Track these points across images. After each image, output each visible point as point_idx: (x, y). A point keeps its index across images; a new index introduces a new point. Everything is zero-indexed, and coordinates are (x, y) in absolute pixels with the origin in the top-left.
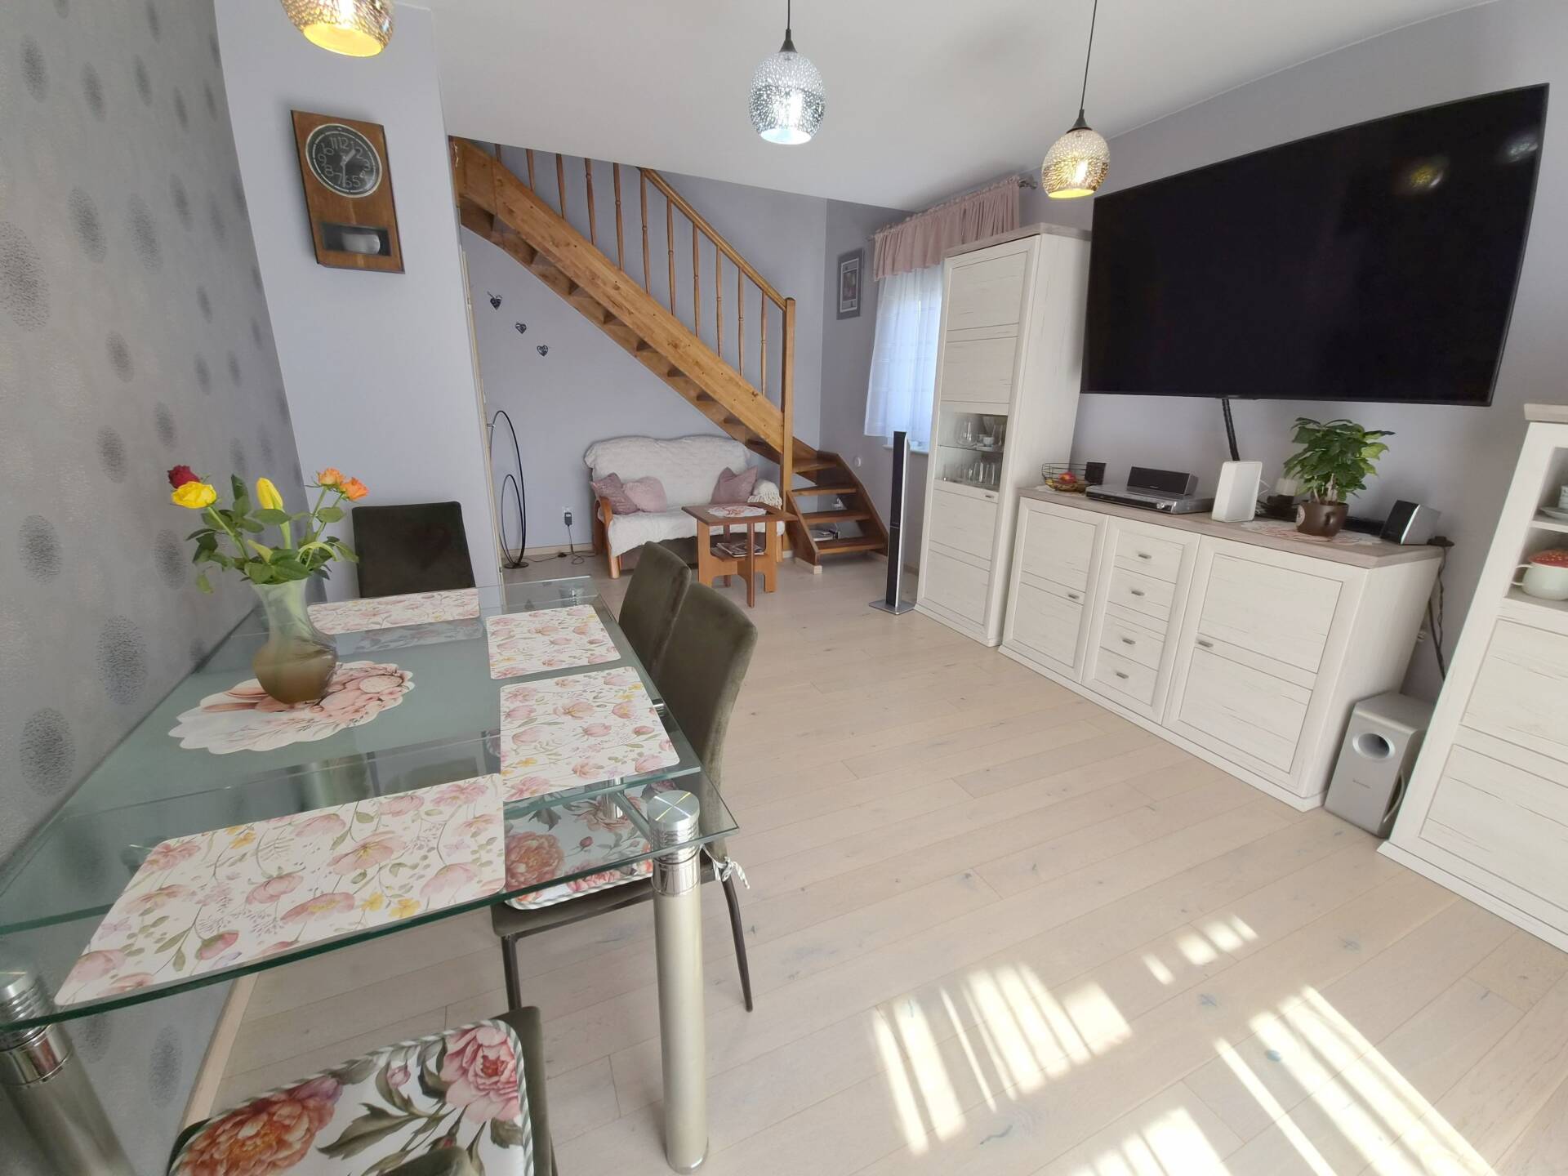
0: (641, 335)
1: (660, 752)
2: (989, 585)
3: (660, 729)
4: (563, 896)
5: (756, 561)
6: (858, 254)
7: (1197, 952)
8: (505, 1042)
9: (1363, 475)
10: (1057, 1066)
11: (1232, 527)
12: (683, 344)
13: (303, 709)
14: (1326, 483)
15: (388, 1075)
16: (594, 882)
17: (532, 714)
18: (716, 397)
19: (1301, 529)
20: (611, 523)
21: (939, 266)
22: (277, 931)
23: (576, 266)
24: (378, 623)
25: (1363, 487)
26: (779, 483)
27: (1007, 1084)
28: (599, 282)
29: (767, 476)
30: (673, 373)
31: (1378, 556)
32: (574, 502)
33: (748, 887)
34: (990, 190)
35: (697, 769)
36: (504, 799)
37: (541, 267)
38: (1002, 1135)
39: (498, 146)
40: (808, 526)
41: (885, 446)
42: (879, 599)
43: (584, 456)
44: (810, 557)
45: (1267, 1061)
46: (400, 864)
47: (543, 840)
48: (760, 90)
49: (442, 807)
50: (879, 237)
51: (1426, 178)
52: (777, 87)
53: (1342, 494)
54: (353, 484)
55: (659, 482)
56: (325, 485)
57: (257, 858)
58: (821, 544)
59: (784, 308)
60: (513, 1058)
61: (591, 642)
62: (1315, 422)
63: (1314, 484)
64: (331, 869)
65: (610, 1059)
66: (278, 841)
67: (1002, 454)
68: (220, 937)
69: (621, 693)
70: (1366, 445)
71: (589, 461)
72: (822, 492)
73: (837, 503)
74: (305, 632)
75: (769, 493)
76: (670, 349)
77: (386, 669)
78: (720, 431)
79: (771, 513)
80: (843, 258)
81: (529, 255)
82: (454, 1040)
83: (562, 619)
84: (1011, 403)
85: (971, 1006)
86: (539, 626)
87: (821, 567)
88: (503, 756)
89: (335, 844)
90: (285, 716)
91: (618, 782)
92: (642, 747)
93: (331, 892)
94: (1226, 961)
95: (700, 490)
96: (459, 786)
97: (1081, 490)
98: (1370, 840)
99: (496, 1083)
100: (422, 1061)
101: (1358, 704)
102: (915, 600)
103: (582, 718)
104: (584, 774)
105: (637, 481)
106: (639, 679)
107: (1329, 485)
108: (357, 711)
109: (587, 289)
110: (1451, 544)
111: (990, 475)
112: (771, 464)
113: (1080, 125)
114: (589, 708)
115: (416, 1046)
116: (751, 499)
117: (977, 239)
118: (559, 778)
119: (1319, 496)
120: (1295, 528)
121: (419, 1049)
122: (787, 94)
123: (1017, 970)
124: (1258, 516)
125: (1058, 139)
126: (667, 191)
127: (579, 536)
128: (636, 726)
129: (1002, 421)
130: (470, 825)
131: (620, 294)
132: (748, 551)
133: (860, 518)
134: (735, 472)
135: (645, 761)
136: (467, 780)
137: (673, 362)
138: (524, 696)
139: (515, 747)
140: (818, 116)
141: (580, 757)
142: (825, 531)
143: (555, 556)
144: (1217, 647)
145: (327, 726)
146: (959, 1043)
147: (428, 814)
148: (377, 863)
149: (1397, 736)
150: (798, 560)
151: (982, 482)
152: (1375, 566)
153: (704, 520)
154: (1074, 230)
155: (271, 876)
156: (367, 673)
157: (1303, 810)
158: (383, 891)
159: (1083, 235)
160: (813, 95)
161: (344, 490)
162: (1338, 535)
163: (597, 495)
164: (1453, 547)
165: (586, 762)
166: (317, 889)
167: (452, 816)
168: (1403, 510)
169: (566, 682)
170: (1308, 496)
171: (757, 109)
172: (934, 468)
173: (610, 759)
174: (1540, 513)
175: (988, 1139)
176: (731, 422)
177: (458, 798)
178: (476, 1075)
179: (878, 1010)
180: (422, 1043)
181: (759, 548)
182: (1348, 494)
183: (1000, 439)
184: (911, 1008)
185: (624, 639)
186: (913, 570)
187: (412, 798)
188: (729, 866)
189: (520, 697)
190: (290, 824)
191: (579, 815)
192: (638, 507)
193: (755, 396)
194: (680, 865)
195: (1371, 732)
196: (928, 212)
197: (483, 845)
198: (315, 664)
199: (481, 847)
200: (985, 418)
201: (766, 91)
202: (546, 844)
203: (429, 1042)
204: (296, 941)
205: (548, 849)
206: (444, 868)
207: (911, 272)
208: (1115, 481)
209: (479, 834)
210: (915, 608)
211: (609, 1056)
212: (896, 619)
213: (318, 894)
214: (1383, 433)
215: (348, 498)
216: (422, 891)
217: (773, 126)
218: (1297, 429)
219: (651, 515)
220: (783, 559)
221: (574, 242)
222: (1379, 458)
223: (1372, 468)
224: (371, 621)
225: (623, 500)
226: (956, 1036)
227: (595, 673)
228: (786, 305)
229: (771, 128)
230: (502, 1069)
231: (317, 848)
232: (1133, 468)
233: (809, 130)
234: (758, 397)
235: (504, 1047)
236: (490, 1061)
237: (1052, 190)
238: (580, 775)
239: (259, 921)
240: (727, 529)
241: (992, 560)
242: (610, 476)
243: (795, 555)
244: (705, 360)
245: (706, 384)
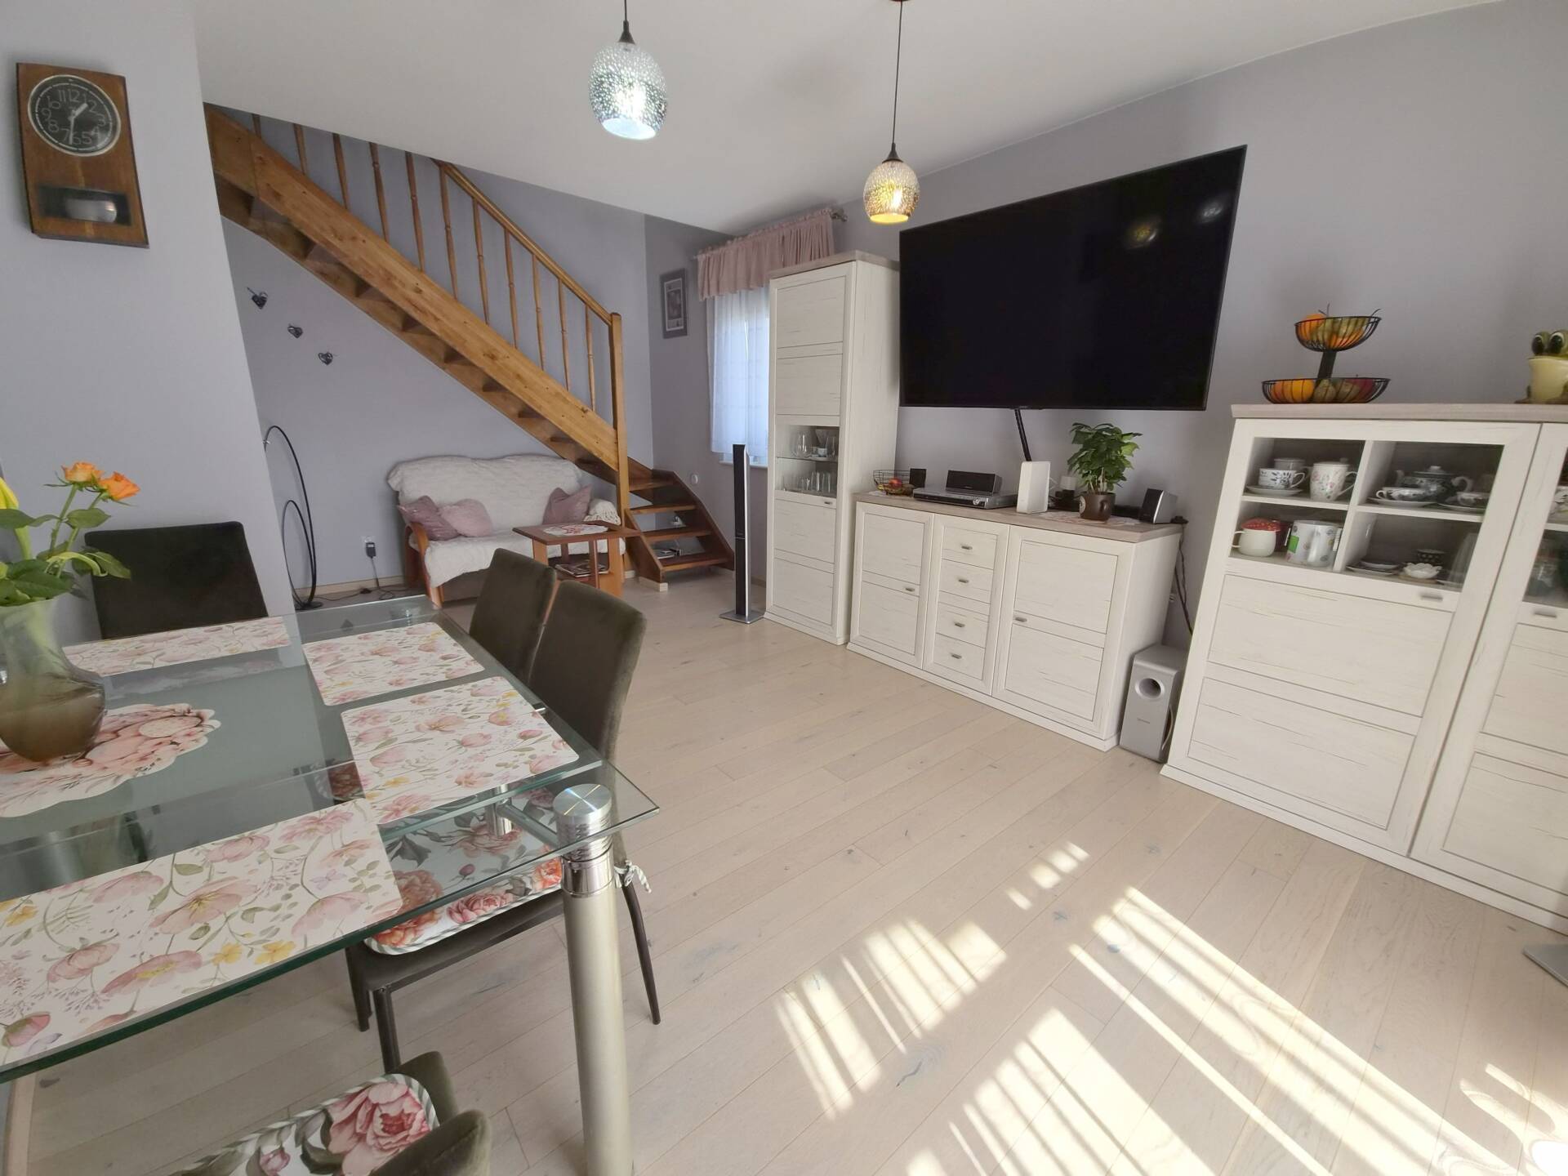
0: (451, 343)
1: (554, 752)
2: (834, 587)
3: (549, 730)
4: (448, 931)
5: (600, 581)
6: (680, 274)
7: (1046, 878)
8: (407, 1094)
9: (1123, 469)
10: (950, 999)
11: (1033, 515)
12: (501, 356)
13: (63, 764)
14: (1098, 476)
15: (261, 1162)
16: (484, 909)
17: (390, 735)
18: (542, 412)
19: (1085, 515)
20: (428, 550)
21: (763, 289)
22: (101, 1005)
23: (367, 264)
24: (149, 663)
25: (1124, 479)
26: (615, 501)
27: (912, 1026)
28: (396, 283)
29: (603, 496)
30: (490, 388)
31: (1141, 532)
32: (377, 529)
33: (650, 891)
34: (805, 219)
35: (598, 764)
36: (377, 822)
37: (318, 263)
38: (914, 1073)
39: (256, 118)
40: (652, 545)
41: (721, 462)
42: (728, 611)
43: (387, 478)
44: (655, 575)
45: (1110, 954)
46: (255, 909)
47: (412, 877)
48: (601, 77)
49: (296, 842)
50: (701, 258)
51: (1145, 234)
52: (620, 77)
53: (1110, 485)
54: (116, 480)
55: (482, 506)
56: (74, 483)
57: (48, 933)
58: (665, 562)
59: (610, 323)
60: (421, 1108)
61: (444, 658)
62: (1086, 426)
63: (1090, 478)
64: (157, 929)
65: (507, 1111)
66: (69, 911)
67: (837, 463)
68: (27, 1021)
69: (494, 702)
70: (1124, 444)
71: (394, 483)
72: (658, 510)
73: (676, 521)
74: (59, 670)
75: (605, 511)
76: (488, 361)
77: (173, 710)
78: (549, 451)
79: (612, 530)
80: (665, 278)
81: (303, 247)
82: (338, 1109)
83: (402, 638)
84: (841, 415)
85: (871, 965)
86: (374, 648)
87: (666, 584)
88: (364, 780)
89: (153, 904)
90: (38, 776)
91: (504, 789)
92: (533, 749)
93: (165, 953)
94: (1068, 880)
95: (531, 512)
96: (312, 818)
97: (908, 493)
98: (1153, 766)
99: (405, 1138)
100: (301, 1140)
101: (1136, 656)
102: (764, 609)
103: (453, 731)
104: (470, 784)
105: (455, 505)
106: (512, 687)
107: (1100, 479)
108: (143, 759)
109: (382, 290)
110: (1186, 522)
111: (826, 485)
112: (605, 484)
113: (893, 157)
114: (458, 721)
115: (290, 1126)
116: (587, 519)
117: (796, 263)
118: (440, 791)
119: (1094, 488)
120: (1079, 516)
121: (294, 1128)
122: (630, 84)
123: (905, 925)
124: (1050, 508)
125: (876, 167)
126: (473, 192)
127: (386, 568)
128: (521, 731)
129: (835, 431)
130: (339, 854)
131: (422, 298)
132: (592, 572)
133: (700, 534)
134: (566, 492)
135: (540, 762)
136: (323, 810)
137: (491, 374)
138: (375, 718)
139: (377, 769)
140: (661, 116)
141: (462, 768)
142: (665, 549)
143: (355, 593)
144: (1030, 621)
145: (105, 778)
146: (866, 1003)
147: (278, 852)
148: (220, 913)
149: (1164, 676)
150: (641, 579)
151: (820, 491)
152: (1140, 541)
153: (540, 540)
154: (884, 260)
155: (74, 949)
156: (147, 718)
157: (1105, 750)
158: (239, 941)
159: (892, 265)
160: (657, 90)
161: (105, 487)
162: (1110, 519)
163: (406, 521)
164: (1188, 524)
165: (469, 772)
166: (142, 954)
167: (312, 849)
168: (1152, 495)
169: (424, 699)
170: (1085, 488)
171: (599, 96)
172: (773, 481)
173: (498, 765)
174: (1247, 491)
175: (903, 1079)
176: (559, 441)
177: (316, 829)
178: (377, 1137)
179: (787, 992)
180: (297, 1121)
181: (603, 566)
182: (1114, 485)
183: (834, 449)
184: (817, 981)
185: (482, 650)
186: (760, 583)
187: (251, 839)
188: (631, 870)
189: (370, 720)
190: (81, 891)
191: (452, 845)
192: (459, 532)
193: (585, 412)
194: (594, 862)
195: (1145, 678)
196: (749, 236)
197: (363, 871)
198: (75, 707)
199: (360, 873)
200: (818, 431)
201: (608, 78)
202: (418, 881)
203: (307, 1117)
204: (132, 1011)
205: (420, 885)
206: (318, 902)
207: (735, 293)
208: (936, 482)
209: (355, 861)
210: (764, 616)
211: (506, 1108)
212: (748, 628)
213: (146, 958)
214: (1135, 435)
215: (111, 498)
216: (294, 931)
217: (616, 115)
218: (1074, 433)
219: (475, 540)
220: (626, 579)
221: (361, 236)
222: (1133, 456)
223: (1129, 463)
224: (135, 662)
225: (441, 525)
226: (862, 996)
227: (458, 687)
228: (612, 319)
229: (615, 117)
230: (409, 1122)
231: (129, 910)
232: (950, 472)
233: (654, 125)
234: (588, 413)
235: (407, 1099)
236: (391, 1118)
237: (874, 213)
238: (467, 786)
239: (72, 998)
240: (565, 549)
241: (835, 563)
242: (421, 499)
243: (637, 575)
244: (526, 373)
245: (531, 399)
